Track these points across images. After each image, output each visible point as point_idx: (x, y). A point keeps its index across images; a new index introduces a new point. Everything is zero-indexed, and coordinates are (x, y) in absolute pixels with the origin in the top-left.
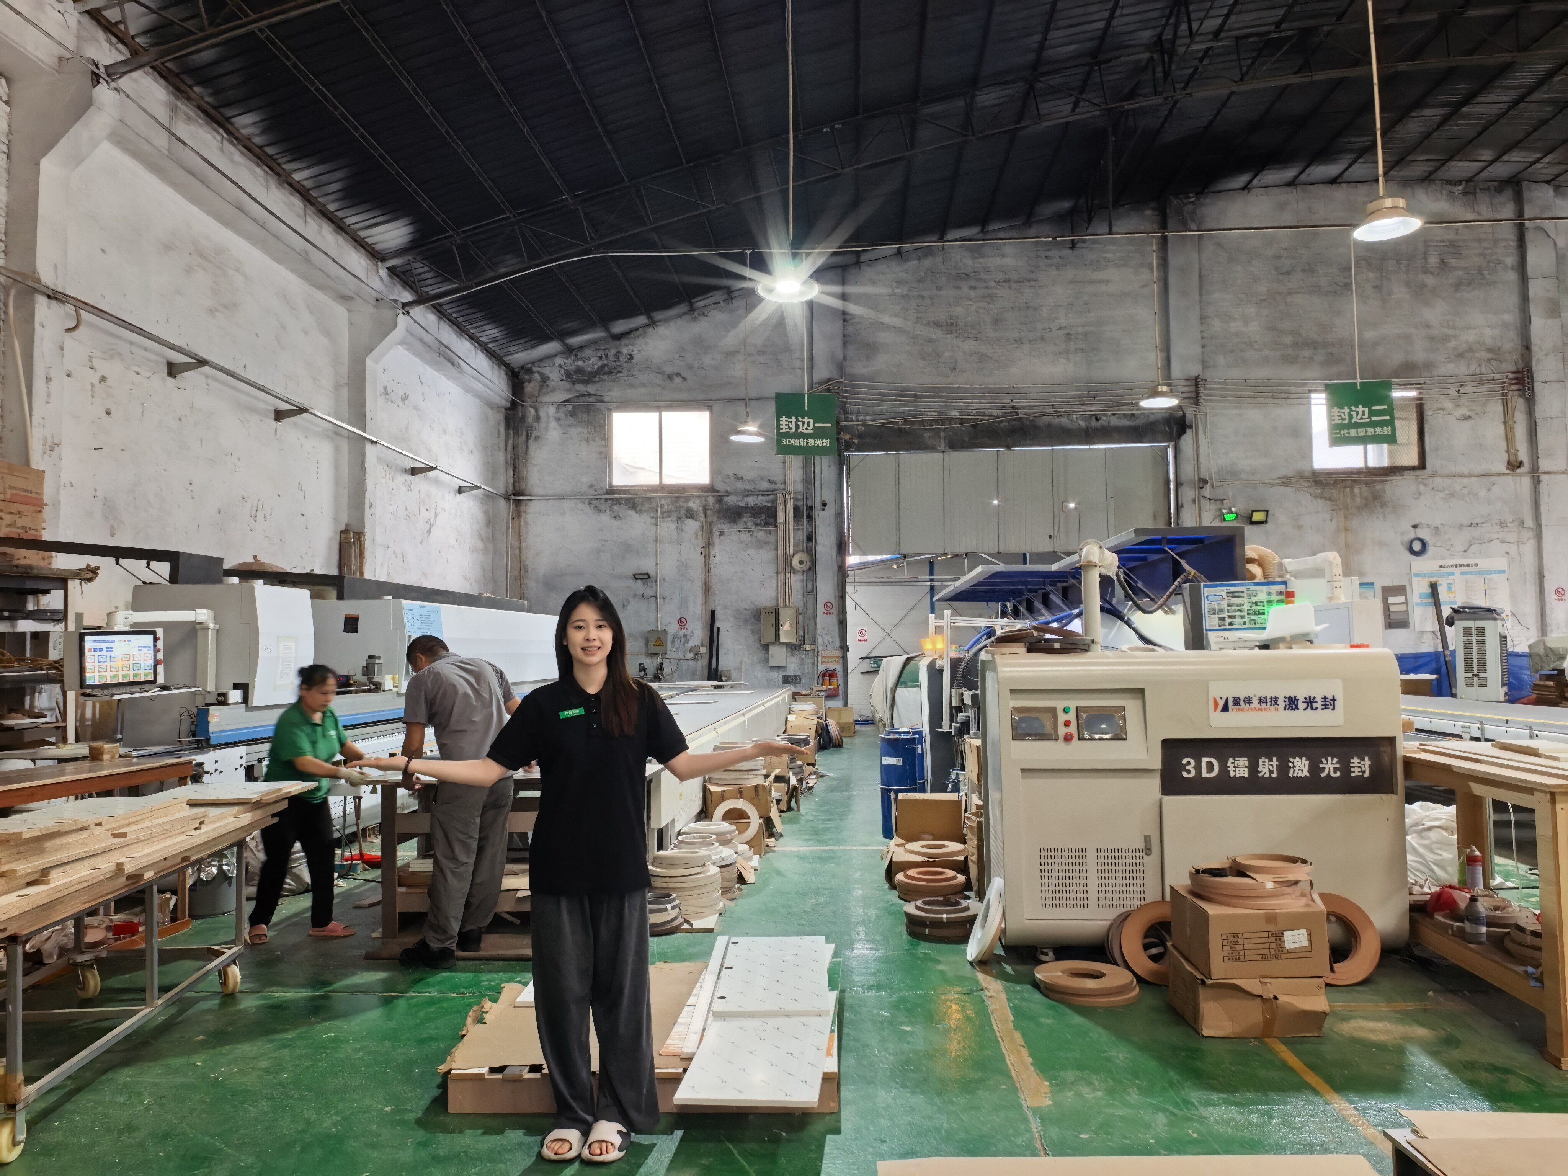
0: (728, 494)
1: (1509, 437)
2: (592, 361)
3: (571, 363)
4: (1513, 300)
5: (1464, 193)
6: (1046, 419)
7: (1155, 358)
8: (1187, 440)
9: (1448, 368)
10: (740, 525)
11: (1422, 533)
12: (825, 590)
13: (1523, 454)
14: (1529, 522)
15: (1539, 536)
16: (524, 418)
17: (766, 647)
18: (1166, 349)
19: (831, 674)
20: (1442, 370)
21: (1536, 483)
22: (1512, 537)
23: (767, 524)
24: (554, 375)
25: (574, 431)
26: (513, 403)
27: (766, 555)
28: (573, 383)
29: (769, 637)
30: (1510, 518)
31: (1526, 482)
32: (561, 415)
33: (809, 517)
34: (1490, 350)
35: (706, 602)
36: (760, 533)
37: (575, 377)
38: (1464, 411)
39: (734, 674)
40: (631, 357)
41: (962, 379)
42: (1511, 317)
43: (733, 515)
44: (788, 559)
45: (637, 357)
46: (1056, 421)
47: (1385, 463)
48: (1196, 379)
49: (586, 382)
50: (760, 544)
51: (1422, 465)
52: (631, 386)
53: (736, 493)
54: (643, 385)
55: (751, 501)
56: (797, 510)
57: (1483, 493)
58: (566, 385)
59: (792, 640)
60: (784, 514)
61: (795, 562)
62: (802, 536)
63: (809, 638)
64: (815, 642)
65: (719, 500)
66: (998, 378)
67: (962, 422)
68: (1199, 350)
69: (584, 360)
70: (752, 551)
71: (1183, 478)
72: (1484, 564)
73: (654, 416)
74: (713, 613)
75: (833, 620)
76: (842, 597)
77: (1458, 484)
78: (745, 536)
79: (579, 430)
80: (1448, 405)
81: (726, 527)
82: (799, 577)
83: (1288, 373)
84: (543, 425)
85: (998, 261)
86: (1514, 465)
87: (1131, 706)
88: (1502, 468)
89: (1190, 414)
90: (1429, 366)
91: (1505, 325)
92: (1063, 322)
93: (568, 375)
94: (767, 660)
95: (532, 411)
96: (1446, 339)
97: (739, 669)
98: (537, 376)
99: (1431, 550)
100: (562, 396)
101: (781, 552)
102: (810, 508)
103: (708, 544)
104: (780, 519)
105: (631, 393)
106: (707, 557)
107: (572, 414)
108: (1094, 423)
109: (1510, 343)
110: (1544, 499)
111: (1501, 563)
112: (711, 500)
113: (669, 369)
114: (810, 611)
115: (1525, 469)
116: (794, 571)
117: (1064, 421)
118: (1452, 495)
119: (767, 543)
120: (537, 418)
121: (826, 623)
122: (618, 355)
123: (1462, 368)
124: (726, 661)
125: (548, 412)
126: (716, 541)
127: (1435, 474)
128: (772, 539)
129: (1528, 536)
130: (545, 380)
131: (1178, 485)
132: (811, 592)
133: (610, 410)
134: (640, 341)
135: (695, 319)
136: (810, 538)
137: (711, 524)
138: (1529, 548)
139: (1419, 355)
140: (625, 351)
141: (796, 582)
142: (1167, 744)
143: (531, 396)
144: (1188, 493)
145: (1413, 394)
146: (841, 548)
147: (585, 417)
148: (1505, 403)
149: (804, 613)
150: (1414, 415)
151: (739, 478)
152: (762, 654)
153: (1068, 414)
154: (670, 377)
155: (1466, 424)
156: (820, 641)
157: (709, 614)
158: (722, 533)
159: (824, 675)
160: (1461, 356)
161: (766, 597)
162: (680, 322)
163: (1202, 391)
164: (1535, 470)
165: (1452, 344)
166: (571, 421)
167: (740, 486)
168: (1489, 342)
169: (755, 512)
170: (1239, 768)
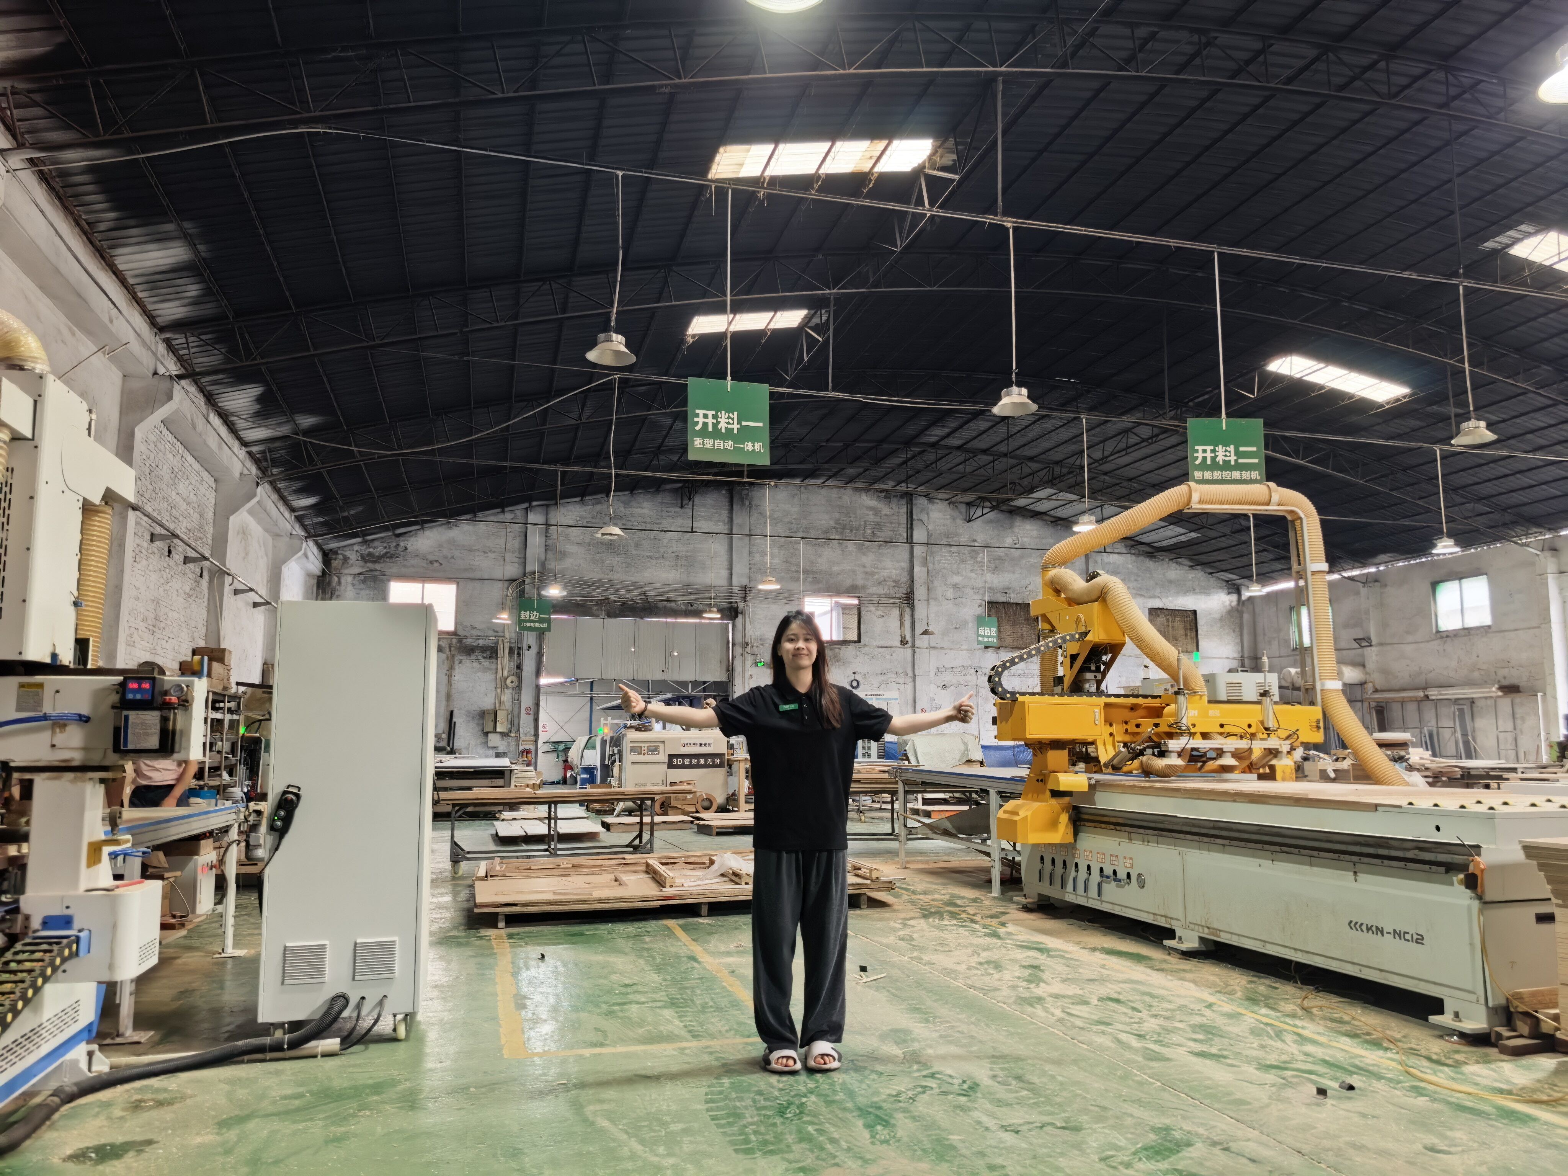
0: (466, 637)
1: (902, 628)
2: (379, 549)
3: (364, 550)
4: (906, 555)
5: (885, 497)
6: (663, 604)
7: (725, 573)
8: (740, 619)
9: (873, 590)
10: (473, 657)
11: (857, 677)
12: (527, 699)
13: (908, 638)
14: (910, 673)
15: (914, 681)
16: (329, 583)
17: (486, 734)
18: (730, 569)
19: (528, 752)
20: (870, 591)
21: (914, 652)
22: (901, 681)
23: (491, 657)
24: (353, 556)
25: (364, 593)
26: (324, 572)
27: (490, 676)
28: (366, 562)
29: (489, 727)
30: (900, 671)
31: (910, 651)
32: (355, 582)
33: (519, 654)
34: (895, 581)
35: (448, 706)
36: (486, 663)
37: (366, 558)
38: (880, 613)
39: (464, 751)
40: (406, 548)
41: (616, 577)
42: (905, 565)
43: (469, 651)
44: (504, 681)
45: (410, 548)
46: (669, 605)
47: (841, 639)
48: (745, 587)
49: (374, 562)
50: (486, 670)
51: (859, 641)
52: (405, 566)
53: (471, 637)
54: (413, 566)
55: (481, 642)
56: (511, 650)
57: (888, 657)
58: (361, 563)
59: (505, 730)
60: (503, 652)
61: (508, 682)
62: (513, 665)
63: (514, 729)
64: (518, 731)
65: (460, 641)
66: (637, 578)
67: (615, 602)
68: (747, 571)
69: (374, 548)
70: (479, 674)
71: (737, 640)
72: (888, 695)
73: (420, 585)
74: (452, 712)
75: (531, 718)
76: (537, 705)
77: (876, 651)
78: (476, 664)
79: (368, 592)
80: (873, 609)
81: (464, 658)
82: (510, 691)
83: (793, 586)
84: (343, 588)
85: (639, 511)
86: (904, 643)
87: (661, 745)
88: (898, 644)
89: (741, 606)
90: (864, 587)
91: (903, 569)
92: (675, 549)
93: (362, 557)
94: (487, 743)
95: (336, 579)
96: (873, 574)
97: (468, 748)
98: (341, 557)
99: (861, 686)
100: (357, 570)
101: (499, 675)
102: (519, 648)
103: (451, 668)
104: (500, 654)
105: (404, 571)
106: (450, 677)
107: (364, 582)
108: (689, 608)
109: (904, 578)
110: (917, 662)
111: (896, 694)
112: (454, 641)
113: (431, 558)
114: (516, 713)
115: (909, 645)
116: (507, 687)
117: (673, 605)
118: (873, 657)
119: (490, 669)
120: (339, 583)
121: (526, 720)
122: (397, 546)
123: (880, 590)
124: (458, 743)
125: (347, 580)
126: (457, 666)
127: (865, 646)
128: (494, 667)
129: (909, 680)
130: (346, 559)
131: (734, 645)
132: (517, 701)
133: (389, 580)
134: (412, 539)
135: (450, 528)
136: (519, 667)
137: (453, 656)
138: (910, 686)
139: (860, 582)
140: (402, 544)
141: (507, 694)
142: (670, 755)
143: (336, 569)
144: (739, 650)
145: (855, 601)
146: (538, 673)
147: (372, 584)
148: (900, 610)
149: (512, 714)
150: (856, 612)
151: (474, 628)
152: (482, 739)
153: (675, 602)
154: (431, 562)
155: (881, 620)
156: (521, 731)
157: (448, 714)
158: (460, 662)
159: (523, 752)
160: (880, 583)
161: (488, 703)
162: (440, 529)
163: (748, 595)
164: (913, 646)
165: (876, 577)
166: (362, 586)
167: (475, 632)
168: (894, 577)
169: (483, 649)
170: (687, 761)
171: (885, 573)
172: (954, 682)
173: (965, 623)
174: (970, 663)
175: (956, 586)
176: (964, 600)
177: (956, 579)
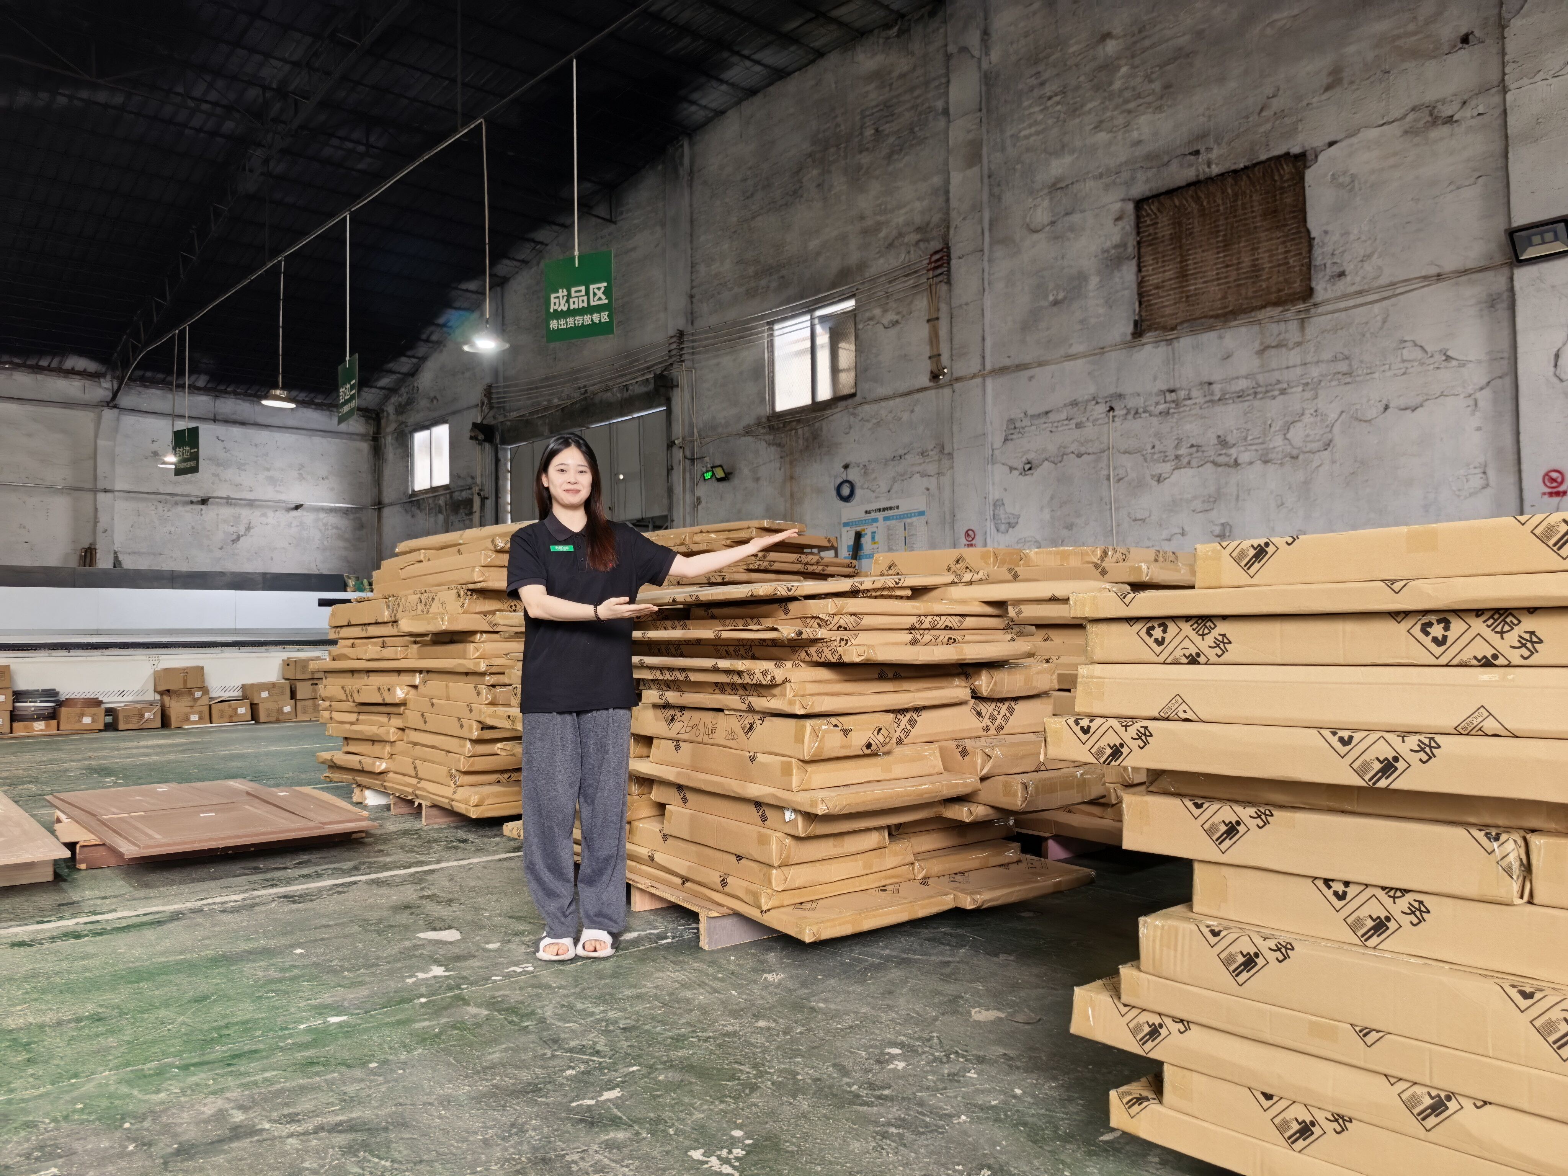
0: (460, 490)
1: (933, 338)
3: (397, 400)
4: (939, 158)
5: (899, 34)
8: (676, 399)
9: (878, 267)
11: (853, 475)
13: (946, 358)
14: (949, 446)
15: (953, 463)
16: (381, 446)
20: (874, 270)
22: (933, 468)
23: (470, 513)
26: (374, 436)
28: (398, 415)
30: (932, 444)
31: (948, 395)
33: (486, 505)
34: (918, 229)
37: (399, 410)
38: (891, 316)
41: (559, 367)
42: (935, 181)
47: (829, 395)
48: (679, 334)
49: (402, 413)
51: (855, 393)
52: (418, 411)
54: (422, 409)
55: (463, 495)
57: (907, 415)
58: (395, 417)
60: (476, 504)
66: (577, 362)
67: (557, 407)
71: (673, 439)
72: (905, 505)
77: (884, 408)
79: (400, 452)
80: (877, 312)
83: (750, 308)
86: (937, 374)
88: (924, 380)
89: (676, 370)
90: (864, 267)
91: (934, 191)
93: (396, 409)
95: (383, 440)
96: (878, 228)
99: (858, 492)
100: (394, 426)
104: (474, 508)
105: (418, 417)
110: (959, 413)
111: (921, 502)
112: (448, 497)
113: (432, 394)
115: (947, 377)
117: (609, 395)
118: (878, 423)
123: (890, 262)
127: (864, 400)
131: (669, 447)
133: (410, 433)
137: (448, 517)
139: (855, 258)
143: (383, 429)
144: (677, 455)
145: (852, 304)
147: (401, 440)
148: (930, 295)
150: (853, 329)
153: (612, 388)
154: (432, 401)
155: (893, 332)
160: (890, 246)
162: (436, 355)
163: (687, 345)
165: (884, 233)
168: (918, 220)
169: (465, 503)
171: (899, 219)
172: (1052, 448)
173: (1081, 278)
174: (1092, 389)
175: (1056, 187)
176: (1076, 218)
177: (1058, 167)
